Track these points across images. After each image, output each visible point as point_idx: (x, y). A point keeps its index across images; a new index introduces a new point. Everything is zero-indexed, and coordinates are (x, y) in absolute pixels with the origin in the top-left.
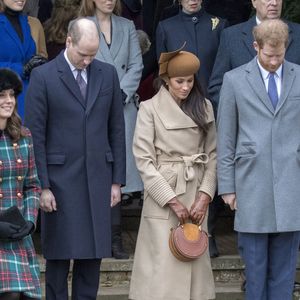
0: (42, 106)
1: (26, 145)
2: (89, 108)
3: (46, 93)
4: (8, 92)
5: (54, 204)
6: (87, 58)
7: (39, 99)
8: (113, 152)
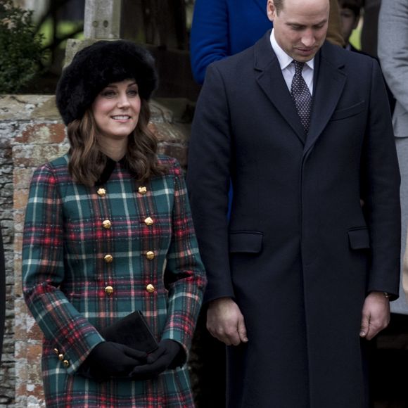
0: (219, 137)
1: (167, 191)
2: (310, 142)
3: (228, 113)
4: (123, 87)
5: (242, 329)
6: (308, 32)
7: (214, 124)
8: (370, 230)
